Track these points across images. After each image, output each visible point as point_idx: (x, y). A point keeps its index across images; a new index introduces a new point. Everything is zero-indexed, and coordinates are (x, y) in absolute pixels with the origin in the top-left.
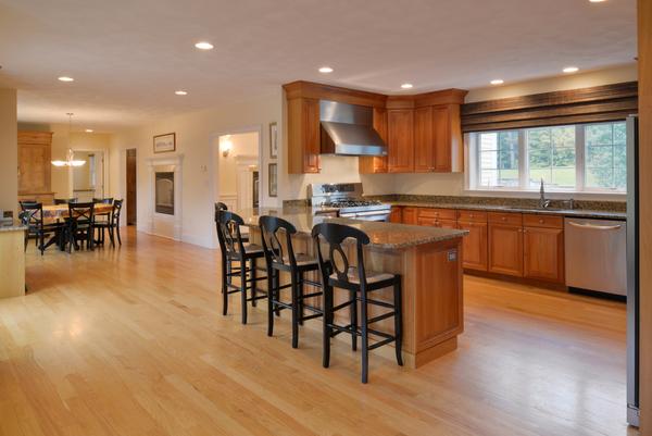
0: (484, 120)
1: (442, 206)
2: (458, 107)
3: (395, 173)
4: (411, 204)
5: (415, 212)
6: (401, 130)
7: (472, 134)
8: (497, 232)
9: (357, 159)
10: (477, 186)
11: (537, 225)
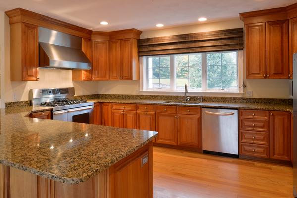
0: (152, 49)
1: (127, 102)
2: (136, 41)
3: (97, 81)
4: (108, 101)
5: (110, 106)
6: (101, 53)
7: (144, 57)
8: (161, 117)
9: (71, 72)
10: (147, 89)
11: (186, 113)
